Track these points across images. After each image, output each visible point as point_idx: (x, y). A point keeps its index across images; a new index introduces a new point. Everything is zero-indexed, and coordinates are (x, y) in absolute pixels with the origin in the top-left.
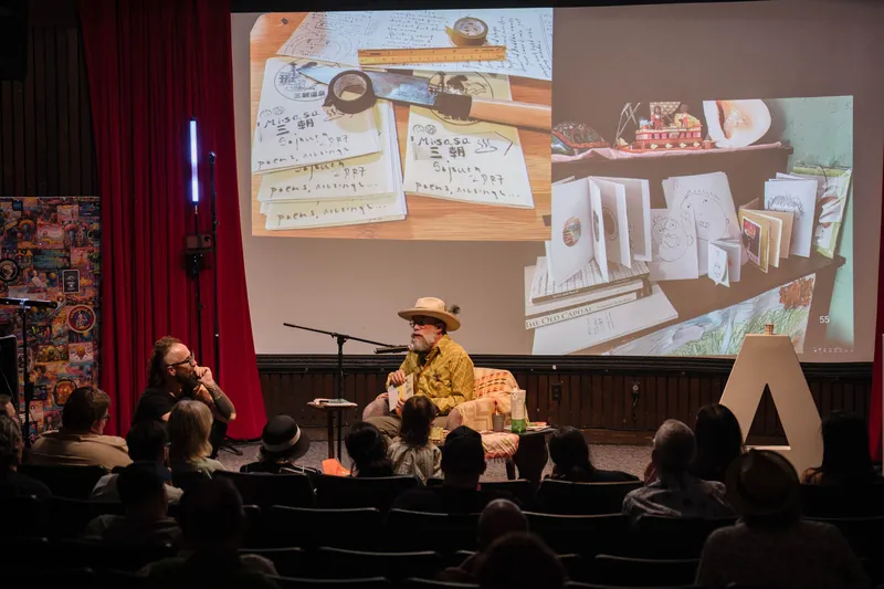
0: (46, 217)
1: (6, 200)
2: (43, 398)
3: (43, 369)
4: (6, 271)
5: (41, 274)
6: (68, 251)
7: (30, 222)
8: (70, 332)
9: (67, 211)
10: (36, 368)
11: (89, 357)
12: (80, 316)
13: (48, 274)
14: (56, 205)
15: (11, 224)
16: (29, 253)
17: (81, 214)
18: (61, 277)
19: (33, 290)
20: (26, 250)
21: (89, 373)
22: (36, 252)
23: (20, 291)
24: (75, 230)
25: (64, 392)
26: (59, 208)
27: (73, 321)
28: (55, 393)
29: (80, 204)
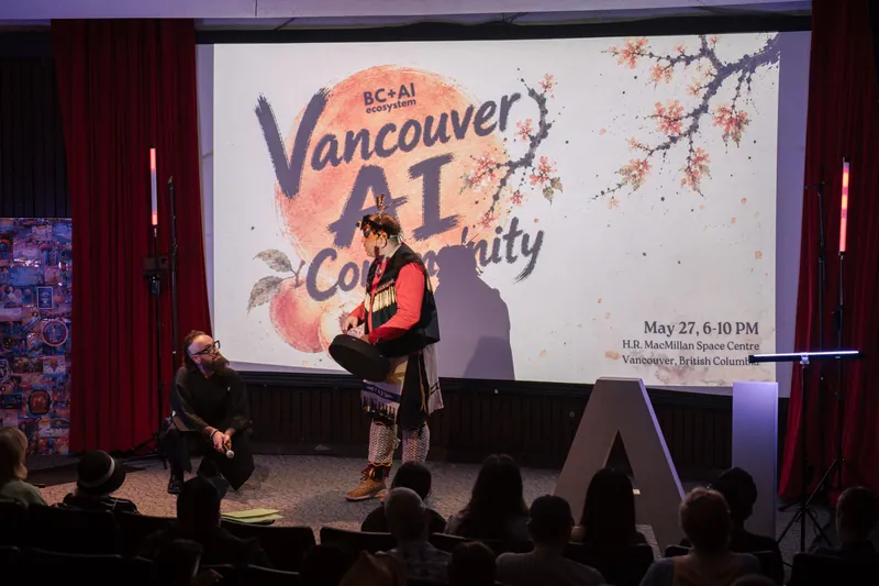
0: (22, 237)
2: (18, 407)
3: (19, 379)
5: (16, 291)
6: (42, 268)
7: (6, 241)
8: (44, 345)
9: (42, 232)
10: (12, 378)
11: (62, 369)
12: (54, 330)
13: (22, 290)
14: (29, 227)
16: (6, 270)
17: (54, 234)
18: (35, 293)
19: (9, 305)
20: (3, 268)
21: (62, 384)
22: (13, 269)
24: (49, 249)
25: (37, 402)
26: (34, 228)
27: (46, 335)
28: (29, 403)
29: (53, 225)
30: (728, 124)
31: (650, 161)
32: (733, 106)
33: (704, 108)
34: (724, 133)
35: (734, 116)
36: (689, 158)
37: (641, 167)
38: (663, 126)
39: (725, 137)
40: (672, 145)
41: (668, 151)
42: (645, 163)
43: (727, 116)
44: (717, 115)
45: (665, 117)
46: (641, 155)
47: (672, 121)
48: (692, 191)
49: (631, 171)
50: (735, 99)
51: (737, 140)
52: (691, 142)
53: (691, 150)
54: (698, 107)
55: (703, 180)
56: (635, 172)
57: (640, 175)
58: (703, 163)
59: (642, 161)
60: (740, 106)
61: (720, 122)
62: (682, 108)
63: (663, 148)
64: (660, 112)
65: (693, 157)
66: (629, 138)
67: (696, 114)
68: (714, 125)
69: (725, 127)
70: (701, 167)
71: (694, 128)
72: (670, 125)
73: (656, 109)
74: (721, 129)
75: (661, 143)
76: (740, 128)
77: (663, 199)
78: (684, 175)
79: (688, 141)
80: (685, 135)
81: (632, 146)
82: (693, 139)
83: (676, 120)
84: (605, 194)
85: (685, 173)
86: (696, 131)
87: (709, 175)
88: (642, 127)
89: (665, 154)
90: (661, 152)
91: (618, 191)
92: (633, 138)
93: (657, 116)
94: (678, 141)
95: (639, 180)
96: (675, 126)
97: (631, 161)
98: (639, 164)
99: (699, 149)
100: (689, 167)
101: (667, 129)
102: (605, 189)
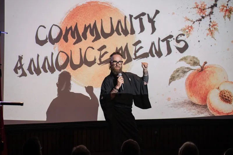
30: (226, 11)
31: (194, 26)
32: (227, 5)
33: (215, 5)
34: (224, 15)
35: (228, 8)
36: (210, 25)
37: (190, 28)
38: (199, 12)
39: (224, 17)
40: (203, 19)
41: (201, 22)
42: (191, 27)
43: (225, 9)
44: (221, 8)
45: (199, 8)
46: (190, 24)
47: (202, 10)
48: (211, 38)
49: (185, 30)
50: (228, 2)
51: (230, 18)
52: (210, 19)
53: (210, 22)
54: (213, 5)
55: (216, 33)
56: (187, 30)
57: (189, 31)
58: (216, 27)
59: (190, 26)
60: (230, 5)
61: (222, 11)
62: (206, 5)
63: (199, 21)
64: (197, 6)
65: (211, 25)
66: (185, 17)
67: (212, 7)
68: (220, 12)
69: (224, 13)
70: (215, 28)
71: (211, 13)
72: (201, 12)
73: (195, 5)
74: (223, 14)
75: (198, 19)
76: (230, 13)
77: (199, 41)
78: (208, 32)
79: (209, 18)
80: (208, 16)
81: (185, 20)
82: (211, 17)
83: (204, 10)
84: (175, 40)
85: (208, 31)
86: (212, 14)
87: (218, 32)
88: (190, 12)
89: (200, 23)
90: (198, 22)
91: (180, 38)
92: (186, 16)
93: (196, 8)
94: (205, 18)
95: (189, 34)
96: (203, 12)
97: (186, 26)
98: (189, 28)
99: (214, 21)
100: (210, 29)
101: (200, 13)
102: (175, 37)
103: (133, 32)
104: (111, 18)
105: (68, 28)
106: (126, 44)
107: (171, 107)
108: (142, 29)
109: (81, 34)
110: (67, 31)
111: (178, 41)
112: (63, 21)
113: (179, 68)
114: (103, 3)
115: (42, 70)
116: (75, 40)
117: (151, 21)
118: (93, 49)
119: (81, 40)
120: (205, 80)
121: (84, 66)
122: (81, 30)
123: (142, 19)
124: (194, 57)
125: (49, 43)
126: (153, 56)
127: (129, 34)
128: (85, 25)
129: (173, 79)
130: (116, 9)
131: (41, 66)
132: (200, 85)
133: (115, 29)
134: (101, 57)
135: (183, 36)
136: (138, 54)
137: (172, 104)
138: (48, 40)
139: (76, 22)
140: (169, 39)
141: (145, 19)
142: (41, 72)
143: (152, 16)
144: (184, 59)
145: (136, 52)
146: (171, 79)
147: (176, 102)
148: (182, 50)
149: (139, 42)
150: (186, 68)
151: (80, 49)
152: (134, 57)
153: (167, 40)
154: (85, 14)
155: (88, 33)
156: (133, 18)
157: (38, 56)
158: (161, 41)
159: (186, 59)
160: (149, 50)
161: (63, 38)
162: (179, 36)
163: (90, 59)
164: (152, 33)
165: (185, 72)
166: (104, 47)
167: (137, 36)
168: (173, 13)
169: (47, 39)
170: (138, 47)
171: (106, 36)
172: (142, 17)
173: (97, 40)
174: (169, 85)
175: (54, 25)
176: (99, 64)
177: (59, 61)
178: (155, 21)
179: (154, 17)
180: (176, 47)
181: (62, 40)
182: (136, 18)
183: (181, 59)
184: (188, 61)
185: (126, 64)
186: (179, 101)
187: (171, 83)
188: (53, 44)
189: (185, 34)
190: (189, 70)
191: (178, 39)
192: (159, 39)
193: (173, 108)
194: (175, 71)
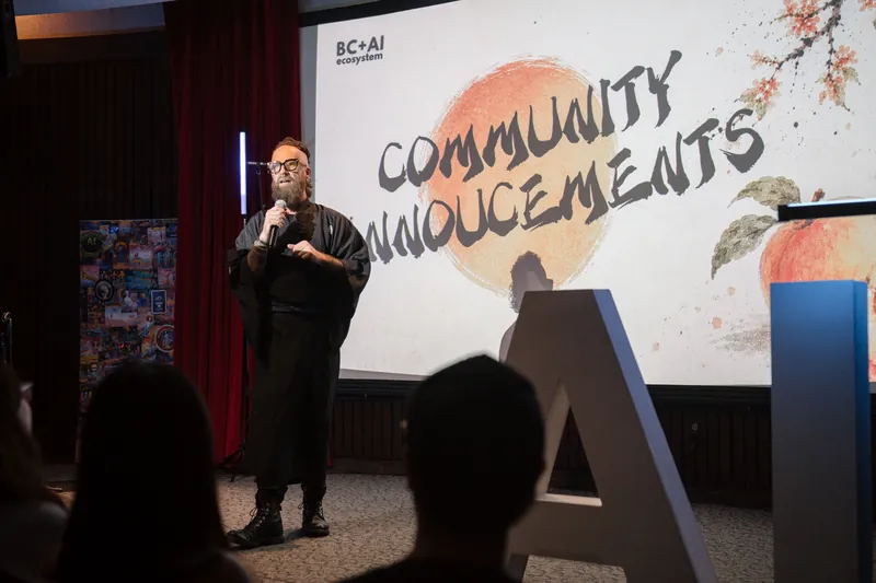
0: (138, 239)
1: (105, 223)
4: (103, 292)
5: (132, 295)
6: (155, 271)
7: (123, 243)
8: (157, 351)
9: (156, 233)
12: (167, 336)
13: (139, 293)
14: (146, 228)
15: (108, 246)
16: (122, 274)
17: (168, 235)
18: (150, 297)
19: (126, 310)
20: (119, 271)
22: (129, 273)
23: (115, 310)
24: (162, 251)
26: (149, 229)
27: (160, 341)
29: (167, 226)
31: (779, 77)
34: (874, 17)
36: (829, 63)
38: (794, 28)
40: (806, 50)
41: (800, 60)
42: (772, 82)
45: (797, 15)
46: (766, 72)
47: (805, 19)
48: (834, 106)
49: (754, 95)
52: (831, 40)
53: (831, 51)
55: (849, 88)
56: (760, 95)
57: (766, 98)
58: (848, 65)
59: (768, 79)
63: (795, 56)
64: (790, 9)
65: (834, 60)
66: (752, 54)
67: (836, 2)
68: (862, 10)
70: (845, 72)
71: (835, 21)
72: (803, 24)
73: (784, 7)
75: (791, 51)
77: (796, 125)
78: (823, 87)
79: (828, 39)
80: (823, 33)
81: (754, 62)
82: (833, 36)
83: (810, 16)
84: (724, 132)
85: (824, 84)
86: (837, 24)
87: (857, 80)
88: (768, 34)
89: (797, 64)
90: (792, 62)
91: (739, 125)
92: (757, 51)
93: (786, 16)
94: (814, 44)
95: (765, 105)
96: (809, 24)
97: (755, 82)
98: (764, 85)
99: (842, 48)
100: (829, 75)
101: (800, 29)
102: (722, 124)
103: (609, 127)
104: (554, 99)
105: (451, 141)
106: (590, 166)
107: (727, 347)
108: (633, 113)
109: (481, 153)
110: (449, 148)
111: (733, 136)
112: (440, 125)
113: (737, 222)
114: (536, 62)
115: (393, 249)
116: (466, 170)
117: (659, 87)
118: (510, 187)
119: (481, 169)
120: (821, 255)
121: (489, 234)
122: (481, 144)
123: (633, 85)
124: (782, 181)
125: (408, 185)
126: (663, 191)
127: (600, 135)
128: (492, 128)
129: (721, 256)
130: (569, 71)
131: (391, 240)
132: (805, 271)
133: (562, 127)
134: (530, 206)
135: (746, 117)
136: (622, 190)
137: (728, 338)
138: (406, 177)
139: (470, 122)
140: (707, 134)
141: (641, 84)
142: (391, 256)
143: (659, 73)
144: (752, 190)
145: (618, 183)
146: (717, 258)
147: (738, 331)
148: (743, 163)
149: (625, 154)
150: (759, 219)
151: (480, 191)
152: (613, 200)
153: (700, 136)
154: (490, 101)
155: (498, 149)
156: (609, 88)
157: (385, 215)
158: (685, 141)
159: (757, 189)
160: (650, 175)
161: (440, 168)
162: (737, 118)
163: (503, 215)
164: (659, 124)
165: (755, 232)
166: (537, 179)
167: (621, 139)
168: (721, 50)
169: (403, 173)
170: (621, 169)
171: (541, 148)
172: (633, 81)
173: (518, 164)
174: (713, 277)
175: (420, 138)
176: (525, 227)
177: (431, 225)
178: (667, 86)
179: (666, 74)
180: (726, 153)
181: (437, 171)
182: (616, 88)
183: (743, 191)
184: (765, 195)
185: (592, 221)
186: (746, 329)
187: (718, 271)
188: (417, 184)
189: (754, 109)
190: (768, 224)
191: (733, 129)
192: (679, 136)
193: (731, 351)
194: (726, 231)
